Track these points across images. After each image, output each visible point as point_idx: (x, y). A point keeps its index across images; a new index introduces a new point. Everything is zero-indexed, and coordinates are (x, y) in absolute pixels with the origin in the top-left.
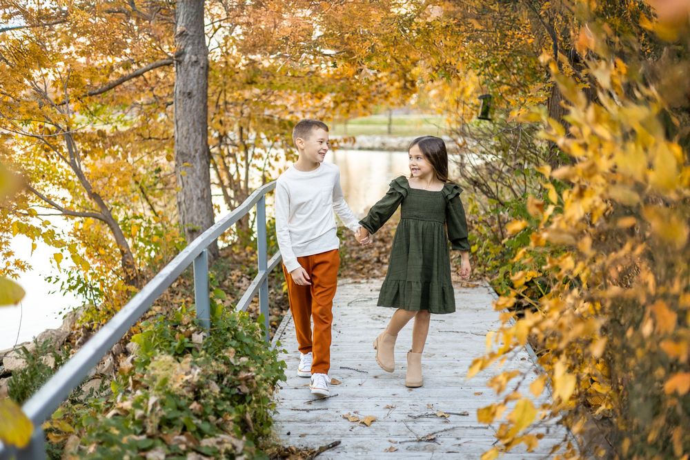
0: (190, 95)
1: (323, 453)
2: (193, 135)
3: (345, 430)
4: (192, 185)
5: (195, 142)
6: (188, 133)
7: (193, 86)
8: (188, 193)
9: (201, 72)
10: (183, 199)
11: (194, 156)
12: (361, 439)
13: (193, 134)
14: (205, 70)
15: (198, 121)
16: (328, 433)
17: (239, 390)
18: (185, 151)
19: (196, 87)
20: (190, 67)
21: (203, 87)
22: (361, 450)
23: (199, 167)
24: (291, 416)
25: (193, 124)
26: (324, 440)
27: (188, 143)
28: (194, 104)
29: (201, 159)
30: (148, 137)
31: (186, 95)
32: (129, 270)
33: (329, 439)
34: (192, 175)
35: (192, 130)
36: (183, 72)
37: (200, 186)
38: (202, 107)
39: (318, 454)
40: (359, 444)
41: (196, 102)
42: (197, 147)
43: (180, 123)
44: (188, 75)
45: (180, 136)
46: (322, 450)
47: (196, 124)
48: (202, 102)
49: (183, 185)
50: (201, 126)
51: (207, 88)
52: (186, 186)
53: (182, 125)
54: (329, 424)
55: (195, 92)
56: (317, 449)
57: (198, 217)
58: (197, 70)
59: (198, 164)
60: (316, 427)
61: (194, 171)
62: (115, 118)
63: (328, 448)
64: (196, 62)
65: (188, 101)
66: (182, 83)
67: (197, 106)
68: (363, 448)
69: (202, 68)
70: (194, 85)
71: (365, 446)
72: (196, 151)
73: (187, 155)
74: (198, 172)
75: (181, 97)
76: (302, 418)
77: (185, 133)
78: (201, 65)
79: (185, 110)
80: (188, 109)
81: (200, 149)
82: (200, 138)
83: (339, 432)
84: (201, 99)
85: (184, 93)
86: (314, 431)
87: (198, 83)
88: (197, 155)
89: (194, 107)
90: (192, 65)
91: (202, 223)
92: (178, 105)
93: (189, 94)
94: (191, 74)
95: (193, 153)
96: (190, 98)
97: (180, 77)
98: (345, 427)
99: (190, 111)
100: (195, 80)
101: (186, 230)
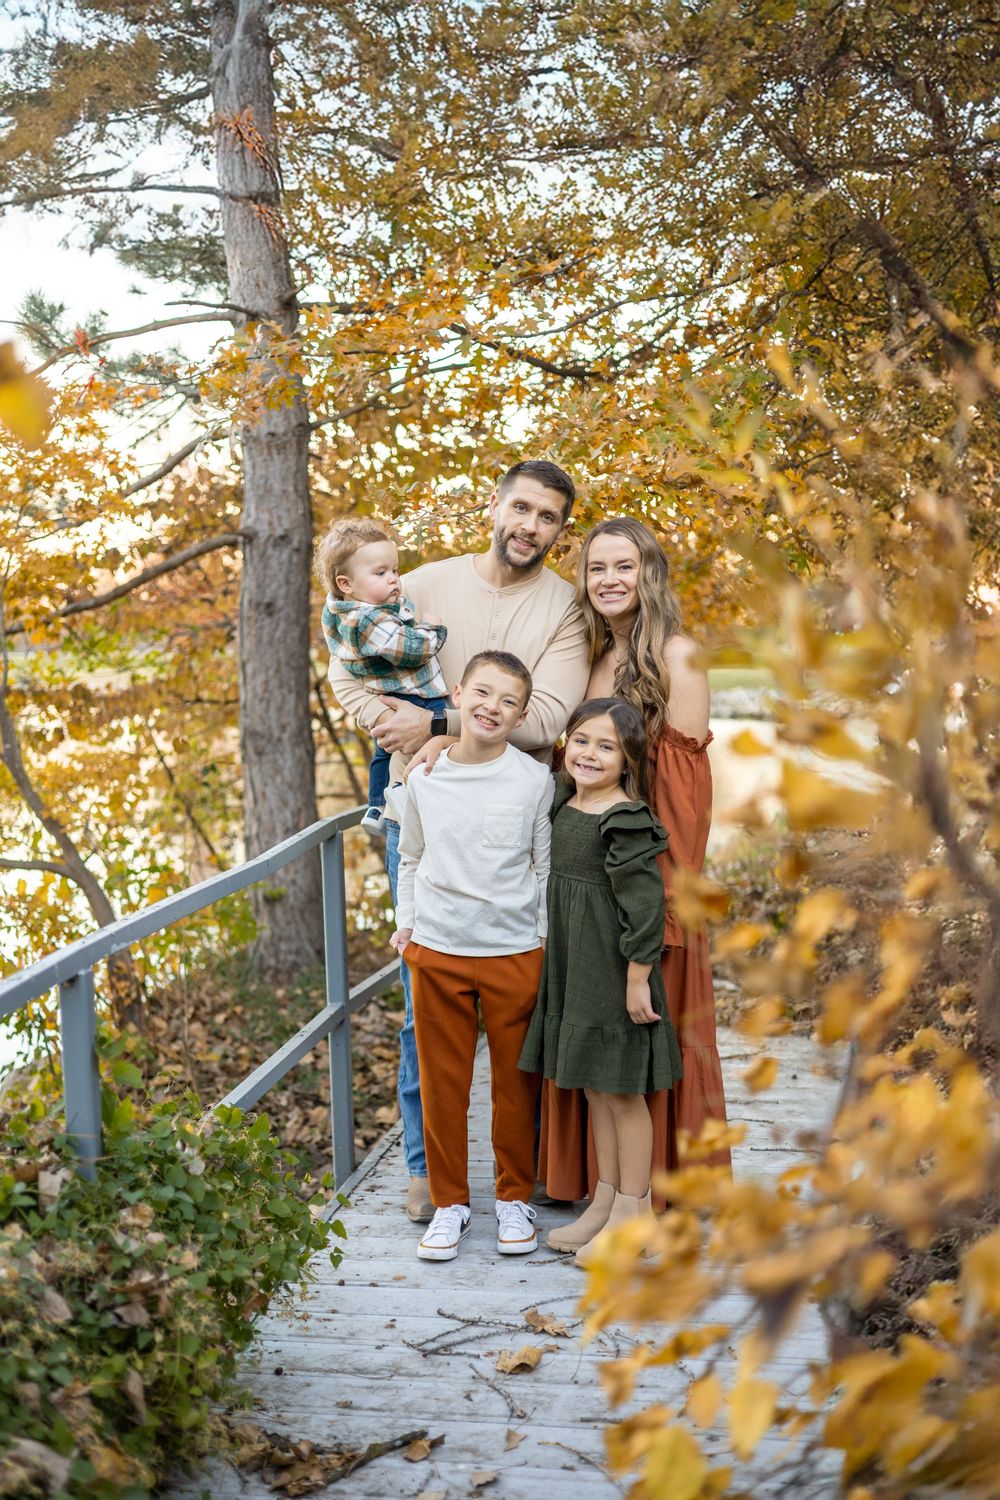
0: (270, 608)
1: (376, 1462)
2: (277, 695)
3: (448, 1401)
4: (273, 801)
5: (280, 709)
6: (265, 691)
7: (276, 589)
8: (265, 818)
9: (295, 559)
10: (254, 830)
11: (279, 740)
12: (479, 1427)
13: (277, 693)
14: (303, 555)
15: (288, 664)
16: (407, 1407)
17: (119, 1318)
18: (259, 728)
19: (283, 591)
20: (270, 551)
21: (298, 592)
22: (468, 1457)
23: (289, 763)
24: (335, 1358)
25: (278, 671)
26: (389, 1427)
27: (267, 710)
28: (281, 627)
29: (296, 744)
30: (193, 698)
31: (262, 608)
32: (122, 984)
33: (403, 1422)
34: (274, 780)
35: (274, 683)
36: (256, 559)
37: (292, 803)
38: (295, 633)
39: (362, 1464)
40: (469, 1442)
41: (283, 624)
42: (284, 720)
43: (249, 669)
44: (266, 567)
45: (250, 696)
46: (377, 1451)
47: (284, 670)
48: (297, 622)
49: (256, 801)
50: (293, 675)
51: (308, 594)
52: (260, 802)
53: (254, 674)
54: (416, 1383)
55: (280, 603)
56: (364, 1450)
57: (287, 871)
58: (285, 556)
59: (288, 755)
60: (385, 1388)
61: (278, 771)
62: (141, 656)
63: (390, 1448)
64: (283, 538)
65: (267, 621)
66: (253, 584)
67: (285, 632)
68: (474, 1451)
69: (297, 550)
70: (279, 587)
71: (482, 1447)
72: (283, 728)
73: (262, 737)
74: (286, 773)
75: (252, 614)
76: (361, 1364)
77: (259, 690)
78: (295, 543)
79: (259, 641)
80: (265, 639)
81: (293, 724)
82: (291, 699)
83: (433, 1406)
84: (293, 616)
85: (258, 605)
86: (376, 1400)
87: (288, 582)
88: (285, 736)
89: (278, 634)
90: (275, 545)
91: (294, 882)
92: (246, 629)
93: (269, 605)
94: (274, 563)
95: (276, 733)
96: (270, 614)
97: (250, 571)
98: (449, 1394)
99: (270, 643)
100: (281, 577)
101: (260, 898)
